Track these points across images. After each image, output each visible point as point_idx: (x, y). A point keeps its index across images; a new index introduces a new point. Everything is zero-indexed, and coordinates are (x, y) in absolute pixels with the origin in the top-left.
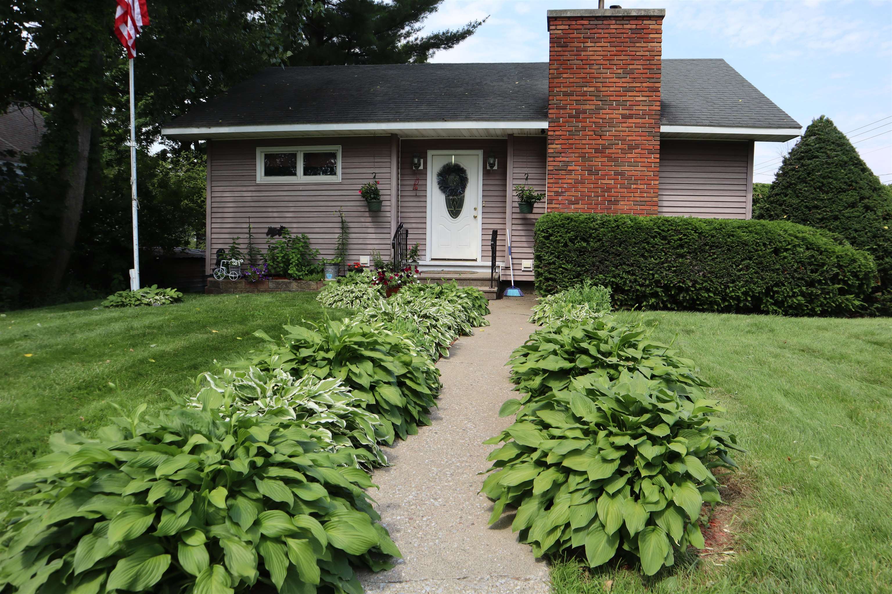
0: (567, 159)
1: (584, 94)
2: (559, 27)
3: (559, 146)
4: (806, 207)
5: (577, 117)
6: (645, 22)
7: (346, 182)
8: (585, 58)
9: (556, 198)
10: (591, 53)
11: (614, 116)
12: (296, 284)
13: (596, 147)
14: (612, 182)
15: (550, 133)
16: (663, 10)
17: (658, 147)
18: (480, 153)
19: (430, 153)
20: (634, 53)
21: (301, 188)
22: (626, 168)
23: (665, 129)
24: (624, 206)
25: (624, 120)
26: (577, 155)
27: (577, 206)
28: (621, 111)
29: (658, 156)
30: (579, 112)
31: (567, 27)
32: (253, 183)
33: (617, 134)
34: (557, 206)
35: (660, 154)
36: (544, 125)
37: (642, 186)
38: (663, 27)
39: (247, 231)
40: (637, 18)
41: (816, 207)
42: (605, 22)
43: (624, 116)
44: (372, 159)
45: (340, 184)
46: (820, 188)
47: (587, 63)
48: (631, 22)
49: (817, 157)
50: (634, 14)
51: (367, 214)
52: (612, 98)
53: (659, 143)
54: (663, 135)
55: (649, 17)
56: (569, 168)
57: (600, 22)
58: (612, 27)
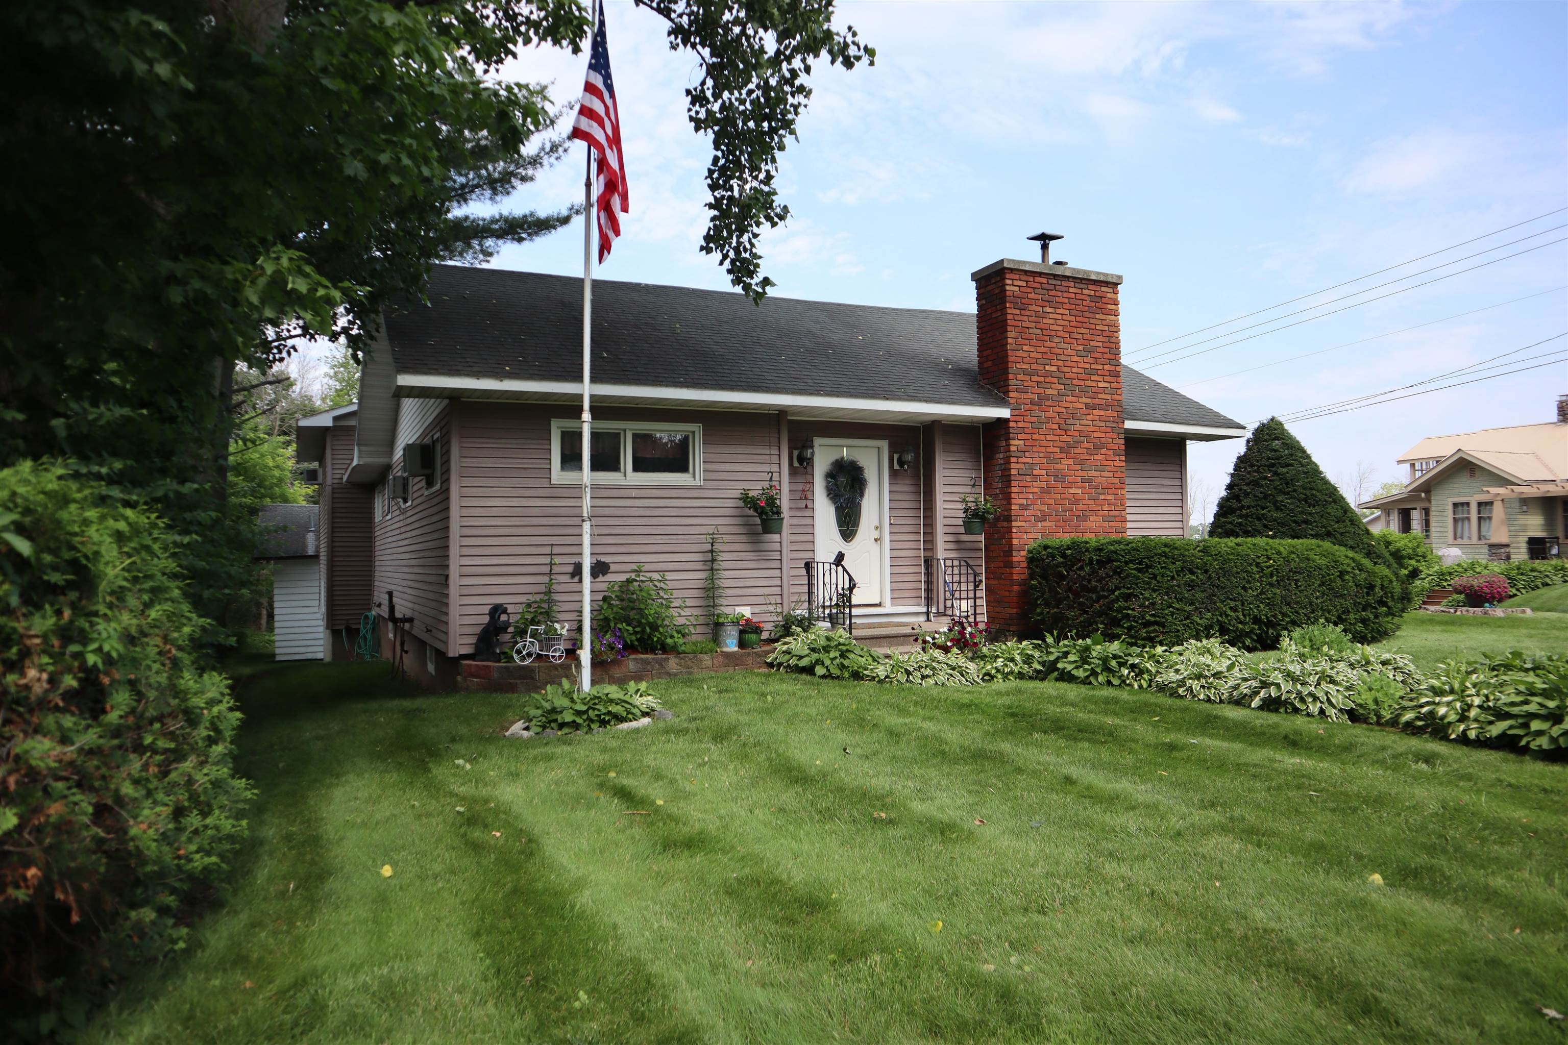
0: (1030, 460)
1: (1048, 374)
2: (1016, 283)
3: (1022, 443)
4: (1295, 522)
5: (1039, 404)
6: (1103, 289)
7: (710, 484)
8: (1046, 327)
9: (1021, 513)
10: (1051, 321)
11: (1077, 405)
12: (677, 661)
13: (1061, 444)
14: (1080, 491)
15: (1012, 424)
16: (1120, 277)
17: (1123, 447)
18: (884, 444)
19: (817, 441)
20: (1093, 326)
21: (634, 493)
22: (1093, 473)
23: (1129, 425)
24: (1094, 522)
25: (1088, 411)
26: (1042, 455)
27: (1044, 524)
28: (1084, 400)
29: (1123, 458)
30: (1043, 398)
31: (1024, 284)
32: (545, 483)
33: (1083, 428)
34: (1023, 524)
35: (1126, 455)
36: (1004, 413)
37: (1109, 497)
38: (1120, 297)
39: (546, 569)
40: (1095, 282)
41: (1306, 522)
42: (1064, 283)
43: (1087, 406)
44: (749, 450)
45: (700, 488)
46: (1306, 500)
47: (1047, 334)
48: (1090, 287)
49: (1292, 465)
50: (1093, 277)
51: (743, 538)
52: (1075, 382)
53: (1123, 442)
54: (1128, 431)
55: (1106, 283)
56: (1035, 472)
57: (1058, 283)
58: (1071, 290)
